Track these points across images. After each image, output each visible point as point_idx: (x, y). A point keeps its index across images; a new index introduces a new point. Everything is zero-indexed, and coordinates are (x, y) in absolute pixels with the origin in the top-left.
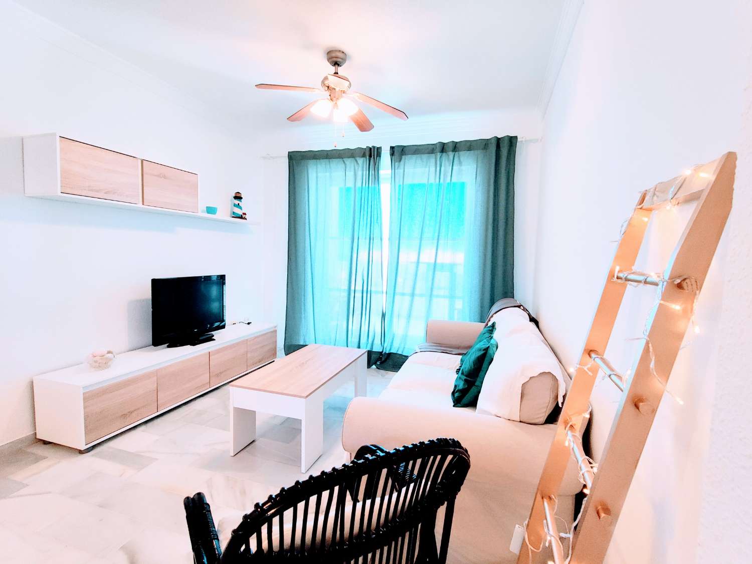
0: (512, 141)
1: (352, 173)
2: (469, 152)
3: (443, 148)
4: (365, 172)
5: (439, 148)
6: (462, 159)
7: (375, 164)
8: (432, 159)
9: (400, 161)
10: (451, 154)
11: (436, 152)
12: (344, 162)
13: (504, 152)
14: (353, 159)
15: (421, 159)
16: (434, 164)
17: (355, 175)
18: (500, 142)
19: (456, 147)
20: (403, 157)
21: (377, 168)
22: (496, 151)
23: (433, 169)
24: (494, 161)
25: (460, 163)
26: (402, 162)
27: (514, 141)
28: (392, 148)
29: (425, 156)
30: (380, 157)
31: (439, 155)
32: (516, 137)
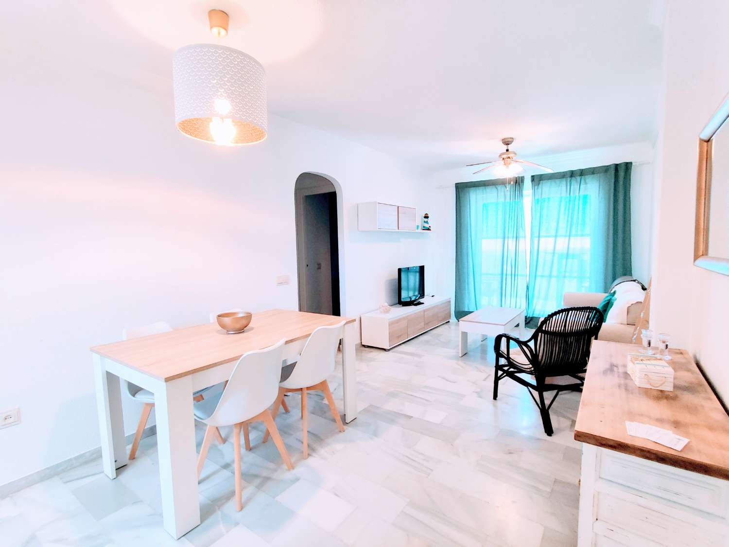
0: (628, 166)
1: (503, 193)
2: (593, 175)
3: (572, 174)
4: (512, 193)
5: (569, 175)
6: (587, 181)
7: (520, 188)
8: (564, 182)
9: (538, 185)
10: (579, 178)
11: (567, 178)
12: (497, 188)
13: (622, 174)
14: (503, 185)
15: (555, 182)
16: (565, 185)
17: (505, 195)
18: (619, 167)
19: (582, 173)
20: (541, 181)
21: (521, 191)
22: (615, 173)
23: (564, 188)
24: (613, 181)
25: (586, 183)
26: (540, 186)
27: (629, 165)
28: (533, 177)
29: (557, 181)
30: (523, 182)
31: (569, 179)
32: (631, 163)
